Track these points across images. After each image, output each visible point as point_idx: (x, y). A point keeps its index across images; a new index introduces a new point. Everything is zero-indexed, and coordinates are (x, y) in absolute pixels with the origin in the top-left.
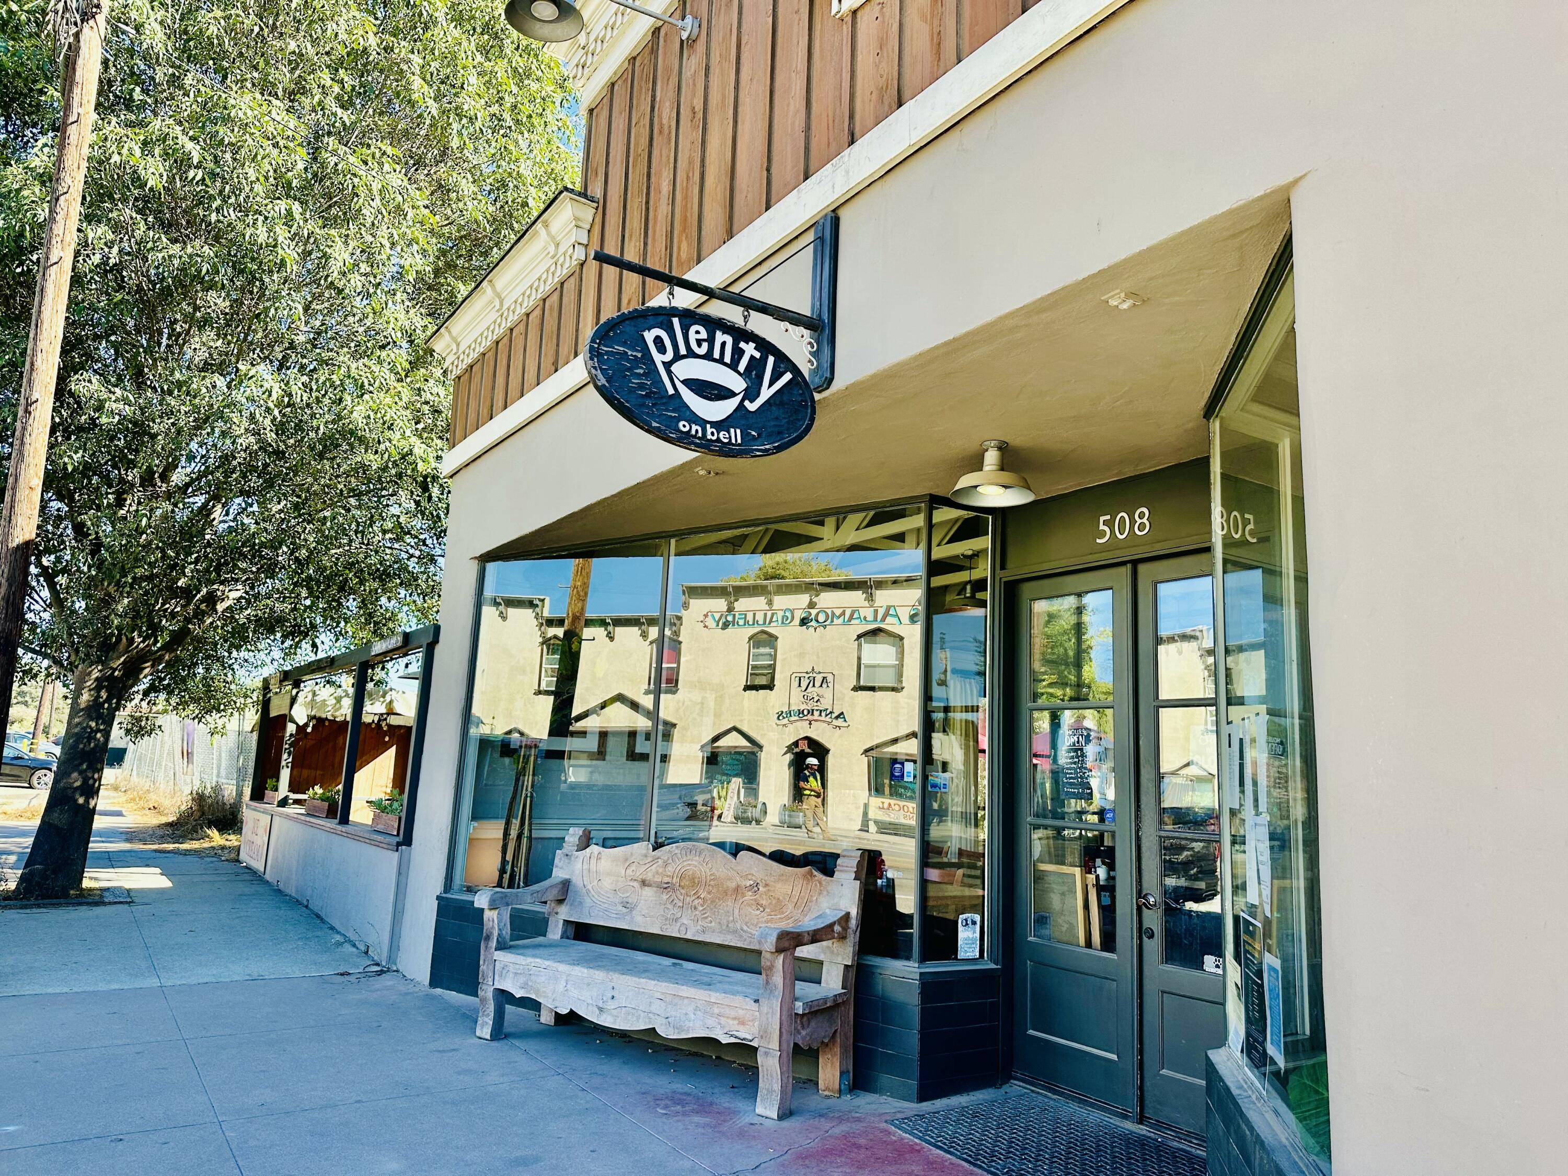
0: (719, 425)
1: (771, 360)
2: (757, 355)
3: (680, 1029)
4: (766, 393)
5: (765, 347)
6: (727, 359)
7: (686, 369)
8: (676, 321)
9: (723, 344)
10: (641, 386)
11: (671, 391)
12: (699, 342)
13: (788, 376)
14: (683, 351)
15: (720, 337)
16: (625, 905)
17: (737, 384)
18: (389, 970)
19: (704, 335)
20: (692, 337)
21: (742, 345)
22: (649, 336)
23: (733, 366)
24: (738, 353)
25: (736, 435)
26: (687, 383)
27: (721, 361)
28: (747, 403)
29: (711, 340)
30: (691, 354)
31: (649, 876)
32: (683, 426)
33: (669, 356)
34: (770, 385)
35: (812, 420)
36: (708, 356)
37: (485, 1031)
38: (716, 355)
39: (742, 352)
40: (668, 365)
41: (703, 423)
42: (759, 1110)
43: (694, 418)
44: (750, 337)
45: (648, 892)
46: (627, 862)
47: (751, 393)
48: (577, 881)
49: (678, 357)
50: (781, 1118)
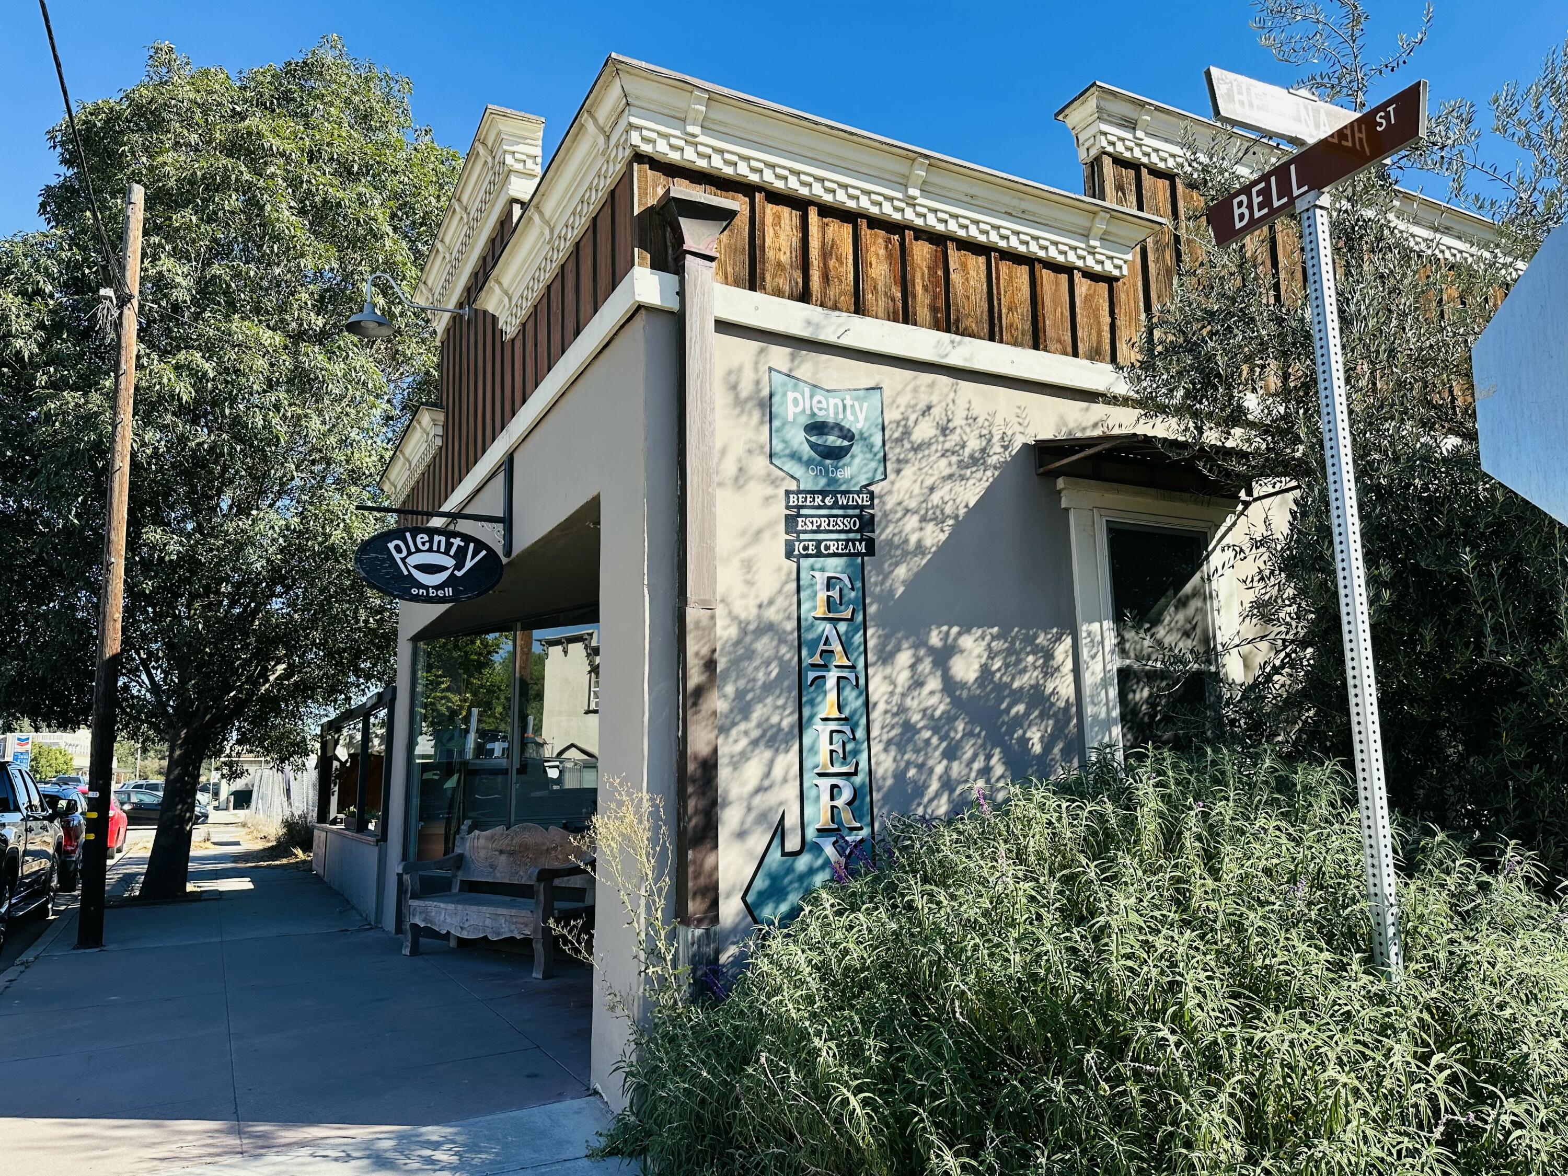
0: (437, 588)
1: (472, 545)
2: (462, 544)
3: (498, 934)
4: (469, 564)
5: (467, 538)
6: (442, 549)
7: (413, 560)
8: (408, 535)
9: (439, 542)
10: (387, 573)
11: (406, 573)
12: (423, 544)
13: (484, 552)
14: (413, 550)
15: (437, 538)
16: (492, 866)
17: (450, 562)
18: (376, 927)
19: (426, 538)
20: (419, 540)
21: (452, 540)
22: (391, 546)
23: (447, 553)
24: (449, 545)
25: (449, 591)
26: (416, 567)
27: (438, 551)
28: (456, 572)
29: (431, 541)
30: (418, 550)
31: (504, 847)
32: (414, 591)
33: (405, 553)
34: (472, 558)
35: (501, 575)
36: (430, 550)
37: (406, 951)
38: (435, 548)
39: (452, 544)
40: (403, 560)
41: (426, 588)
42: (534, 975)
43: (420, 586)
44: (456, 534)
45: (503, 858)
46: (492, 838)
47: (459, 566)
48: (467, 854)
49: (410, 553)
50: (544, 978)
